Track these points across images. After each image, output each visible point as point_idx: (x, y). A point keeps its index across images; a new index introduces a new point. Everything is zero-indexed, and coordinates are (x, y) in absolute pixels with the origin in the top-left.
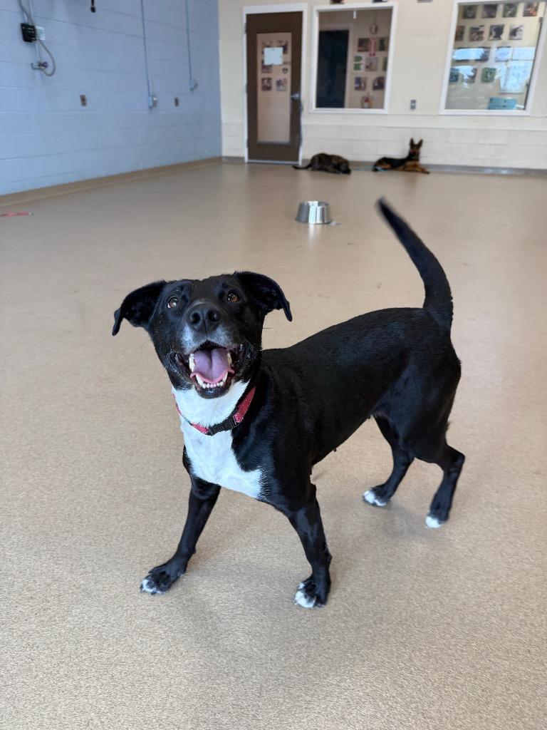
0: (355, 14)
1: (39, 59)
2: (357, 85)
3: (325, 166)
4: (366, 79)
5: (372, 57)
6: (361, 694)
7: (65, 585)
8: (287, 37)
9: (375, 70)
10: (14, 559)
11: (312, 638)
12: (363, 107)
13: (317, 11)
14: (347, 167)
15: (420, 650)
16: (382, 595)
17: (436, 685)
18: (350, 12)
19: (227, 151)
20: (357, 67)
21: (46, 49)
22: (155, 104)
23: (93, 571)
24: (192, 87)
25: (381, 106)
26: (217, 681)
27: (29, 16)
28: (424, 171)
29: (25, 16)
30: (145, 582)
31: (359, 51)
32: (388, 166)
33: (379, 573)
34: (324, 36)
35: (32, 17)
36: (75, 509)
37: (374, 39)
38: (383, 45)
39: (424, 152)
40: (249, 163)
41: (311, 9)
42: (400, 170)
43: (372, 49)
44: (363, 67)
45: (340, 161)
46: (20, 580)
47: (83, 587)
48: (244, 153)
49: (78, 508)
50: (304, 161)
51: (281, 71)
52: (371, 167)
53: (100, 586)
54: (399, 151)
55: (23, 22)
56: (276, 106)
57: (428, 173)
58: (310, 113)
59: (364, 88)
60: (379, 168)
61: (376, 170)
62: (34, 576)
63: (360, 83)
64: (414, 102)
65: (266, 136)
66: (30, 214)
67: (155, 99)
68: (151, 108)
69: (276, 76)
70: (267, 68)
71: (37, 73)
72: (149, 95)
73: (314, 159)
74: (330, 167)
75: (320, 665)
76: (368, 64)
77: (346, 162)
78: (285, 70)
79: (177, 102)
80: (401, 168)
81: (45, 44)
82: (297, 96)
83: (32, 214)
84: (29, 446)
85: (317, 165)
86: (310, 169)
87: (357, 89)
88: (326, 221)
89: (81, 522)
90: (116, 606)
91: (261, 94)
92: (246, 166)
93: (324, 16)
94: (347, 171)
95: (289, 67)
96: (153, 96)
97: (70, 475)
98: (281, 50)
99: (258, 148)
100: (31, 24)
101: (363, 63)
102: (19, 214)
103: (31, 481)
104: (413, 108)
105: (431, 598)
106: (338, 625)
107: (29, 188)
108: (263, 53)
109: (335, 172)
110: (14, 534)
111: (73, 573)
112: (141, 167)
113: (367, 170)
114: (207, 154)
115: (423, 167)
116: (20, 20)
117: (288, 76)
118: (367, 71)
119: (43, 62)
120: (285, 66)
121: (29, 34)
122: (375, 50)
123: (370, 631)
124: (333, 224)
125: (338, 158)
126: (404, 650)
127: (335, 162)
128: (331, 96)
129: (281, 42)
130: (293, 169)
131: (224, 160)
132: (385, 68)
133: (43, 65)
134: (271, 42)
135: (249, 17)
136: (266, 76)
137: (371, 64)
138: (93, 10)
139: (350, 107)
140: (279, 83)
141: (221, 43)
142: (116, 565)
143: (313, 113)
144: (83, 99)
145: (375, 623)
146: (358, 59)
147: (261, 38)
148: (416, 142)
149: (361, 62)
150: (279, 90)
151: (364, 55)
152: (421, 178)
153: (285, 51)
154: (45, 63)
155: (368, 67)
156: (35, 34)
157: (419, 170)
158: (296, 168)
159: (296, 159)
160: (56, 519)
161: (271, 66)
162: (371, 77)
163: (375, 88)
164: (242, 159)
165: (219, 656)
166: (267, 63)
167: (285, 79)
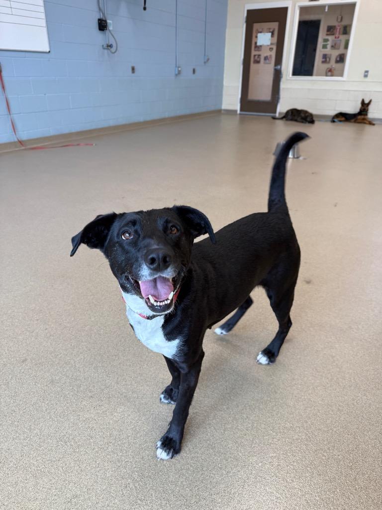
0: (327, 8)
1: (107, 43)
2: (324, 60)
3: (296, 118)
4: (331, 55)
5: (336, 39)
6: (318, 498)
7: (113, 391)
8: (275, 25)
9: (338, 49)
10: (82, 370)
11: (282, 453)
12: (327, 75)
13: (299, 6)
14: (312, 118)
15: (363, 474)
16: (335, 430)
17: (375, 501)
18: (322, 7)
19: (225, 106)
20: (325, 47)
21: (113, 35)
22: (179, 72)
23: (131, 384)
24: (206, 60)
25: (341, 75)
26: (214, 472)
27: (104, 14)
28: (371, 123)
29: (101, 14)
30: (162, 396)
31: (327, 35)
32: (343, 119)
33: (332, 413)
34: (303, 25)
35: (106, 15)
36: (120, 341)
37: (339, 26)
38: (346, 30)
39: (371, 109)
40: (240, 114)
41: (294, 6)
42: (352, 122)
43: (338, 33)
44: (329, 47)
45: (307, 115)
46: (85, 384)
47: (124, 394)
48: (238, 107)
49: (123, 340)
50: (280, 113)
51: (268, 49)
52: (331, 119)
53: (135, 395)
54: (352, 108)
55: (99, 18)
56: (263, 75)
57: (374, 125)
58: (287, 80)
59: (329, 62)
60: (336, 120)
61: (333, 121)
62: (93, 383)
63: (326, 59)
64: (367, 72)
65: (253, 96)
66: (94, 145)
67: (180, 69)
68: (176, 75)
69: (264, 53)
70: (258, 48)
71: (106, 51)
72: (176, 66)
73: (288, 112)
74: (299, 119)
75: (288, 473)
76: (334, 44)
77: (311, 115)
78: (271, 49)
79: (194, 71)
80: (353, 120)
81: (112, 32)
82: (279, 67)
83: (96, 145)
84: (92, 296)
85: (289, 117)
86: (284, 119)
87: (323, 62)
88: (296, 156)
89: (124, 350)
90: (145, 410)
91: (253, 66)
92: (238, 116)
93: (303, 10)
94: (312, 122)
95: (275, 47)
96: (179, 67)
97: (118, 318)
98: (270, 34)
99: (248, 104)
100: (104, 19)
101: (329, 44)
102: (87, 145)
103: (93, 319)
104: (366, 76)
105: (372, 437)
106: (301, 447)
107: (94, 127)
108: (256, 37)
109: (302, 122)
110: (81, 353)
111: (118, 384)
112: (167, 115)
113: (327, 121)
114: (212, 108)
115: (370, 120)
116: (97, 16)
117: (273, 54)
118: (332, 49)
119: (110, 44)
120: (272, 46)
121: (102, 25)
122: (339, 34)
123: (325, 454)
124: (301, 158)
125: (306, 112)
126: (351, 472)
127: (303, 115)
128: (303, 67)
129: (270, 29)
130: (272, 119)
131: (222, 112)
132: (346, 47)
133: (110, 46)
134: (263, 29)
135: (249, 11)
136: (257, 53)
137: (335, 45)
138: (145, 9)
139: (317, 75)
140: (266, 58)
141: (227, 30)
142: (147, 382)
143: (289, 80)
144: (133, 69)
145: (329, 449)
146: (326, 40)
147: (256, 26)
148: (367, 101)
149: (329, 43)
150: (264, 63)
151: (331, 38)
152: (368, 128)
153: (272, 35)
154: (111, 45)
155: (333, 47)
156: (106, 25)
157: (367, 122)
158: (274, 118)
159: (275, 112)
160: (108, 347)
161: (261, 46)
162: (335, 54)
163: (337, 62)
164: (236, 111)
165: (215, 455)
166: (258, 44)
167: (271, 56)
